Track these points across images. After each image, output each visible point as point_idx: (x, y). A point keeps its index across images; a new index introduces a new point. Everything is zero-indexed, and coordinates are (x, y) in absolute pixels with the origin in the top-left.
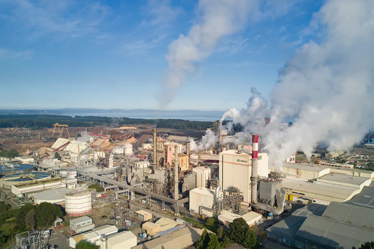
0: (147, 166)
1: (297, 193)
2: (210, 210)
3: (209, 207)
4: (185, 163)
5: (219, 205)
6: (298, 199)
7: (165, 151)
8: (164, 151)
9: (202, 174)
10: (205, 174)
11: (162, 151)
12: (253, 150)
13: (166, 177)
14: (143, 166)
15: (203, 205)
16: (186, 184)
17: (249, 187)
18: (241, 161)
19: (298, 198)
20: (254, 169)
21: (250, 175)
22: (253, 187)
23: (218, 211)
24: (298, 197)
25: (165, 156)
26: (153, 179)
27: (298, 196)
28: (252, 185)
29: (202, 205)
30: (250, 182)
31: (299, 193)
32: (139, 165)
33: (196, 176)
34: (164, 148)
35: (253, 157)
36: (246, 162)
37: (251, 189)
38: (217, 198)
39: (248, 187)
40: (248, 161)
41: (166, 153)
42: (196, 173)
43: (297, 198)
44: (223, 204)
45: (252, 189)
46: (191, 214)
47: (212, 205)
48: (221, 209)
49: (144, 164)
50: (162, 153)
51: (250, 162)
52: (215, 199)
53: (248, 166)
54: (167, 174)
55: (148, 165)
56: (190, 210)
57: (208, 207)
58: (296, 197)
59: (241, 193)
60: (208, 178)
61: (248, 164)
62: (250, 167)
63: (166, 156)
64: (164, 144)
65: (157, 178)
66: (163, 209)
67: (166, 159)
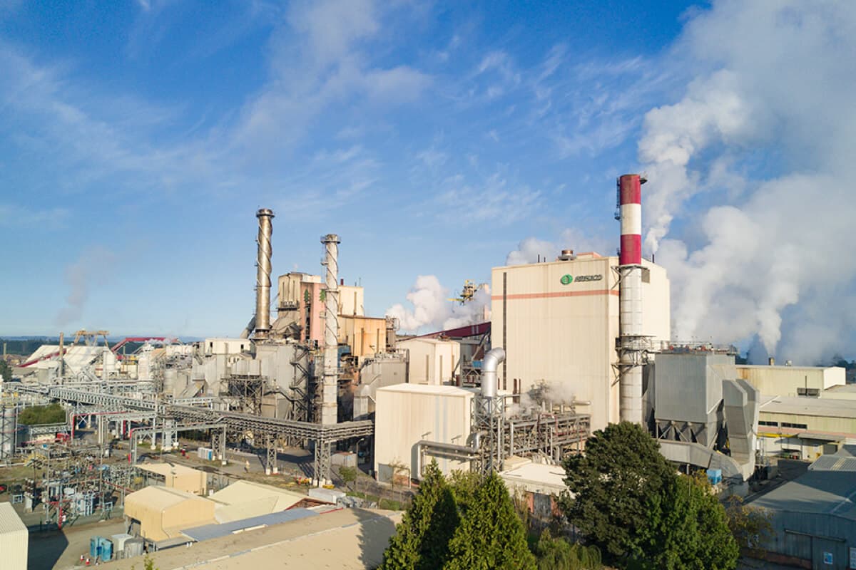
0: (239, 350)
1: (775, 424)
2: (460, 451)
3: (456, 442)
4: (374, 344)
5: (496, 430)
6: (779, 447)
7: (306, 301)
8: (303, 304)
9: (428, 357)
10: (441, 357)
11: (295, 303)
12: (623, 234)
13: (299, 373)
14: (224, 346)
15: (431, 439)
16: (367, 386)
17: (612, 380)
18: (579, 279)
19: (781, 441)
20: (627, 307)
21: (614, 333)
22: (628, 378)
23: (494, 460)
24: (778, 439)
25: (304, 320)
26: (249, 374)
27: (780, 434)
28: (622, 368)
29: (426, 438)
30: (614, 358)
31: (784, 425)
32: (211, 345)
33: (408, 364)
34: (301, 292)
35: (621, 262)
36: (599, 278)
37: (618, 383)
38: (489, 399)
39: (607, 377)
40: (607, 272)
41: (309, 311)
42: (408, 351)
43: (776, 442)
44: (512, 427)
45: (622, 385)
46: (380, 482)
47: (468, 433)
48: (507, 449)
49: (230, 343)
50: (295, 309)
51: (613, 278)
52: (479, 405)
53: (607, 292)
54: (303, 362)
55: (242, 346)
56: (376, 469)
57: (449, 442)
58: (775, 440)
59: (577, 407)
60: (451, 376)
61: (607, 285)
62: (614, 299)
63: (308, 320)
64: (304, 280)
65: (264, 374)
66: (268, 472)
67: (308, 332)
